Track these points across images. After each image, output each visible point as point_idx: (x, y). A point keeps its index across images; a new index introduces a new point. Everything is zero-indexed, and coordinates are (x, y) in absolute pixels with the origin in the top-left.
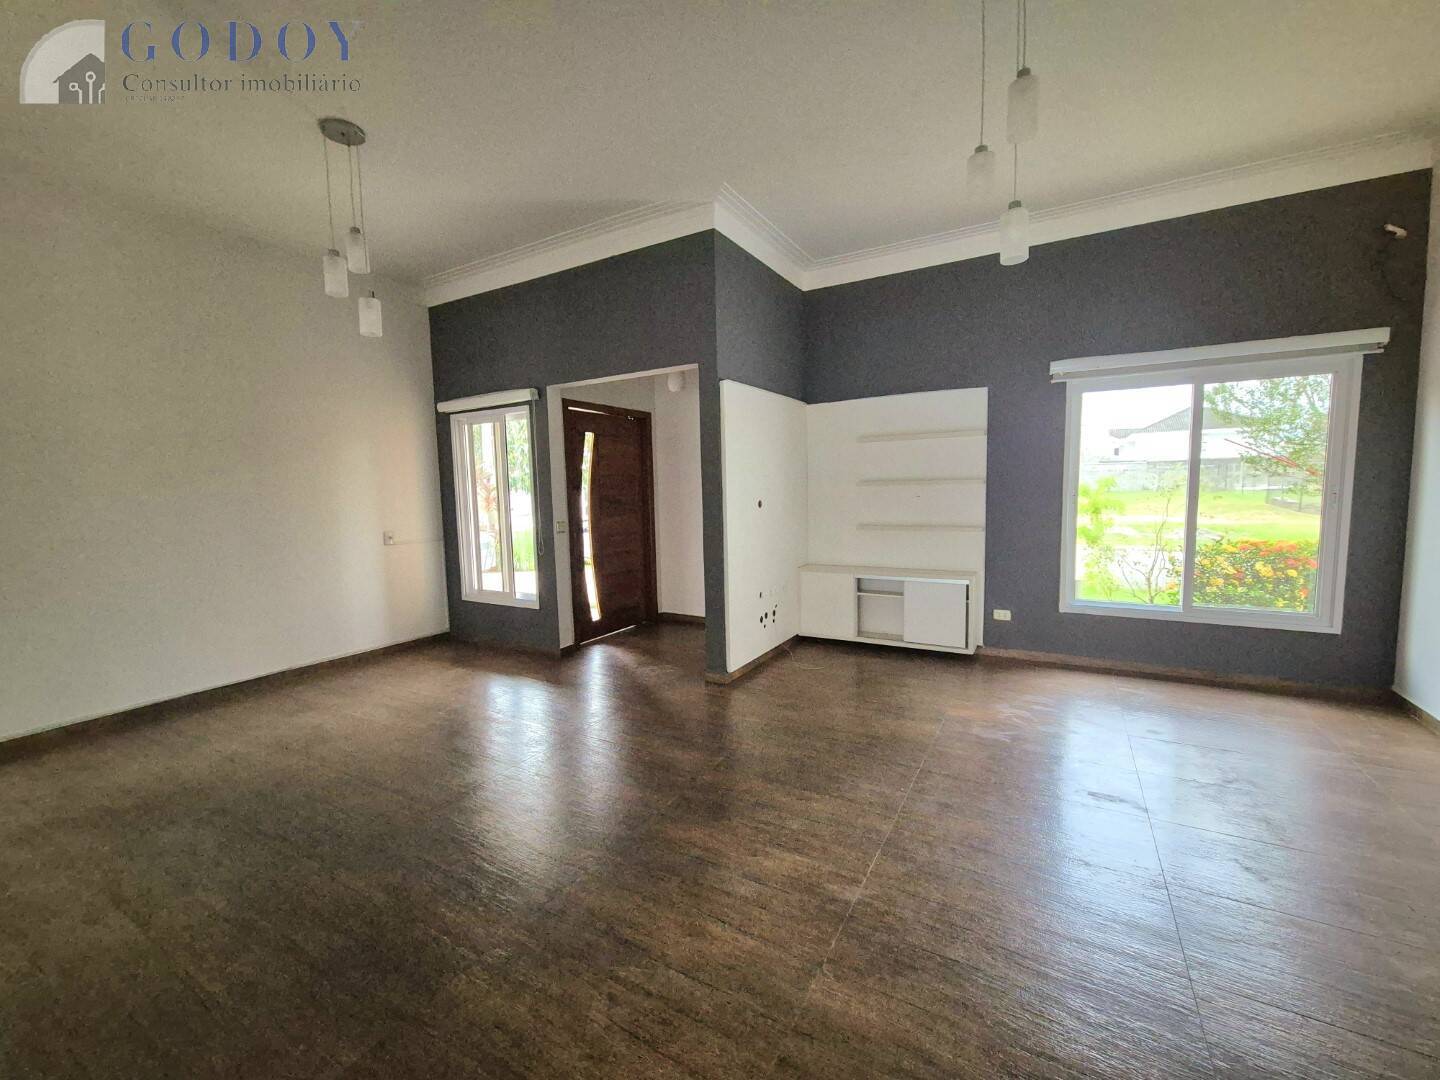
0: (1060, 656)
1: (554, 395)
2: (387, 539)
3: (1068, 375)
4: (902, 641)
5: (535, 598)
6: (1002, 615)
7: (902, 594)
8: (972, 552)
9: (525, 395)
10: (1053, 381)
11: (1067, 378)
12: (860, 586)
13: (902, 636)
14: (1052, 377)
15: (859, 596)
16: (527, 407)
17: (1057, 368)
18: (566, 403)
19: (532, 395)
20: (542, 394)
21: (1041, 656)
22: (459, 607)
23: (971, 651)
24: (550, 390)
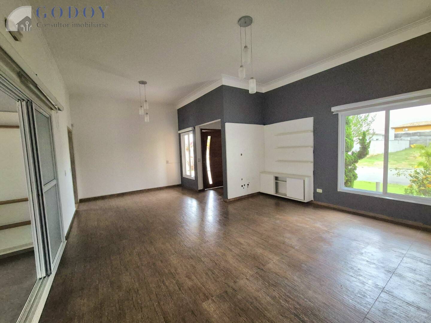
0: (338, 206)
1: (198, 128)
2: (167, 162)
3: (337, 111)
4: (286, 196)
5: (194, 177)
6: (319, 191)
7: (286, 182)
8: (309, 170)
9: (190, 129)
10: (333, 114)
11: (338, 112)
12: (276, 178)
13: (286, 194)
14: (333, 112)
15: (276, 182)
16: (192, 131)
17: (334, 109)
18: (201, 130)
19: (192, 128)
20: (194, 128)
21: (332, 206)
22: (183, 179)
23: (306, 201)
24: (196, 127)
